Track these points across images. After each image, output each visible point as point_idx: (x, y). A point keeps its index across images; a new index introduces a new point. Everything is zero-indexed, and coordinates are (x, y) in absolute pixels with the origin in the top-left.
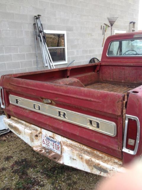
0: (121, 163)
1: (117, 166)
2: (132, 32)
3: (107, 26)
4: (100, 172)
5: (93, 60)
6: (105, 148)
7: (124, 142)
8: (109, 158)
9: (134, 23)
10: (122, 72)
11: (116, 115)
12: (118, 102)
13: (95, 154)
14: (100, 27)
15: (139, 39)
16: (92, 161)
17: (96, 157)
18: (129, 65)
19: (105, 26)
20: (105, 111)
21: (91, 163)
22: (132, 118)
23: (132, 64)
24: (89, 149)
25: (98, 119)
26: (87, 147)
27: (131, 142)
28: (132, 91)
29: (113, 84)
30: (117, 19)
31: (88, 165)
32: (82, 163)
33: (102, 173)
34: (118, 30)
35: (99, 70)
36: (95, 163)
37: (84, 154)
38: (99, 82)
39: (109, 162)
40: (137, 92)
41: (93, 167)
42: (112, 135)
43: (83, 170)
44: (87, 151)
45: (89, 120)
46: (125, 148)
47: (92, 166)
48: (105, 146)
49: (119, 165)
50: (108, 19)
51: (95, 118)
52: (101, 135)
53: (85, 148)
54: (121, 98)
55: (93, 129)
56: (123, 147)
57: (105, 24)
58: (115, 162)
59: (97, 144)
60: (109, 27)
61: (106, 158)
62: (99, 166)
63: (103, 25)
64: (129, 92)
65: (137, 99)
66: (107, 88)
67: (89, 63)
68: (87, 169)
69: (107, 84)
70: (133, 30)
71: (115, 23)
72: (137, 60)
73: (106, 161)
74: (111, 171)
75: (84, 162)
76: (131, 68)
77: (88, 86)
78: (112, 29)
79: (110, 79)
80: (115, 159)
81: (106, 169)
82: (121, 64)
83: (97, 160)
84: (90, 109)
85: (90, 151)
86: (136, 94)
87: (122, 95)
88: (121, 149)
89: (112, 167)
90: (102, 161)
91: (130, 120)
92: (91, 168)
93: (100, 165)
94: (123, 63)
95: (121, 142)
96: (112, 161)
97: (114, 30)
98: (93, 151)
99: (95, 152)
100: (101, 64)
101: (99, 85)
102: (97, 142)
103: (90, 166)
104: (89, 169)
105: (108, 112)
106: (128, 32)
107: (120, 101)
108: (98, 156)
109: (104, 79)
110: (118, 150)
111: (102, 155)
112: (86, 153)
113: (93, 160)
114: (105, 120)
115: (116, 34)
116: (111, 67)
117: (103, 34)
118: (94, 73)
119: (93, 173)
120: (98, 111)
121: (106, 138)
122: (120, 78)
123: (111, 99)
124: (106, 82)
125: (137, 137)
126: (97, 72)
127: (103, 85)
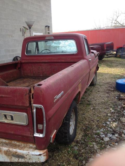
0: (35, 146)
1: (31, 150)
2: (48, 34)
3: (26, 29)
4: (18, 159)
5: (16, 58)
6: (20, 137)
7: (34, 128)
8: (25, 144)
9: (49, 27)
10: (40, 68)
11: (25, 106)
12: (26, 95)
13: (13, 144)
14: (20, 29)
15: (51, 41)
16: (10, 151)
17: (14, 146)
18: (45, 62)
19: (24, 29)
20: (16, 104)
21: (9, 153)
22: (38, 107)
23: (47, 61)
24: (7, 141)
25: (11, 112)
26: (5, 140)
27: (40, 126)
28: (38, 84)
29: (34, 79)
30: (34, 23)
31: (7, 155)
32: (1, 155)
33: (20, 159)
34: (36, 32)
35: (19, 67)
36: (13, 152)
37: (3, 146)
38: (21, 78)
39: (25, 148)
40: (40, 85)
41: (12, 156)
42: (25, 124)
43: (3, 161)
44: (5, 143)
45: (4, 114)
46: (36, 133)
47: (10, 155)
48: (20, 135)
49: (34, 148)
50: (26, 23)
51: (9, 112)
52: (16, 126)
53: (4, 141)
54: (28, 91)
55: (9, 123)
56: (34, 133)
57: (23, 27)
58: (30, 147)
59: (13, 134)
60: (28, 29)
61: (23, 145)
62: (17, 154)
63: (22, 28)
64: (34, 85)
65: (41, 91)
66: (28, 82)
67: (13, 61)
68: (6, 159)
69: (28, 79)
70: (48, 32)
71: (33, 27)
72: (50, 58)
73: (22, 148)
74: (27, 156)
75: (3, 153)
76: (46, 64)
77: (11, 82)
78: (30, 31)
79: (31, 74)
80: (30, 144)
81: (23, 154)
82: (38, 62)
83: (15, 149)
84: (3, 104)
85: (9, 142)
86: (40, 86)
87: (28, 89)
88: (33, 135)
89: (27, 152)
90: (19, 149)
91: (37, 108)
92: (10, 157)
93: (17, 152)
94: (40, 60)
95: (32, 128)
96: (28, 146)
97: (33, 32)
98: (11, 142)
99: (13, 142)
100: (21, 62)
101: (21, 80)
102: (12, 133)
103: (9, 156)
104: (8, 159)
105: (19, 105)
106: (45, 34)
107: (27, 94)
108: (16, 145)
109: (25, 75)
110: (31, 136)
111: (19, 143)
112: (5, 145)
113: (11, 149)
114: (17, 113)
115: (34, 35)
116: (30, 64)
117: (23, 36)
118: (15, 70)
119: (12, 161)
120: (10, 105)
121: (21, 127)
122: (39, 72)
123: (19, 93)
124: (28, 77)
125: (44, 121)
126: (18, 69)
127: (25, 80)
